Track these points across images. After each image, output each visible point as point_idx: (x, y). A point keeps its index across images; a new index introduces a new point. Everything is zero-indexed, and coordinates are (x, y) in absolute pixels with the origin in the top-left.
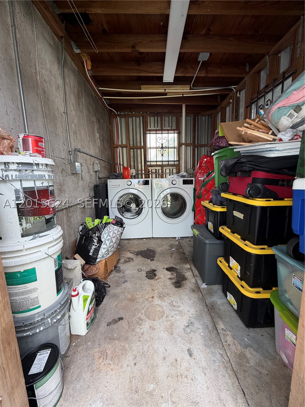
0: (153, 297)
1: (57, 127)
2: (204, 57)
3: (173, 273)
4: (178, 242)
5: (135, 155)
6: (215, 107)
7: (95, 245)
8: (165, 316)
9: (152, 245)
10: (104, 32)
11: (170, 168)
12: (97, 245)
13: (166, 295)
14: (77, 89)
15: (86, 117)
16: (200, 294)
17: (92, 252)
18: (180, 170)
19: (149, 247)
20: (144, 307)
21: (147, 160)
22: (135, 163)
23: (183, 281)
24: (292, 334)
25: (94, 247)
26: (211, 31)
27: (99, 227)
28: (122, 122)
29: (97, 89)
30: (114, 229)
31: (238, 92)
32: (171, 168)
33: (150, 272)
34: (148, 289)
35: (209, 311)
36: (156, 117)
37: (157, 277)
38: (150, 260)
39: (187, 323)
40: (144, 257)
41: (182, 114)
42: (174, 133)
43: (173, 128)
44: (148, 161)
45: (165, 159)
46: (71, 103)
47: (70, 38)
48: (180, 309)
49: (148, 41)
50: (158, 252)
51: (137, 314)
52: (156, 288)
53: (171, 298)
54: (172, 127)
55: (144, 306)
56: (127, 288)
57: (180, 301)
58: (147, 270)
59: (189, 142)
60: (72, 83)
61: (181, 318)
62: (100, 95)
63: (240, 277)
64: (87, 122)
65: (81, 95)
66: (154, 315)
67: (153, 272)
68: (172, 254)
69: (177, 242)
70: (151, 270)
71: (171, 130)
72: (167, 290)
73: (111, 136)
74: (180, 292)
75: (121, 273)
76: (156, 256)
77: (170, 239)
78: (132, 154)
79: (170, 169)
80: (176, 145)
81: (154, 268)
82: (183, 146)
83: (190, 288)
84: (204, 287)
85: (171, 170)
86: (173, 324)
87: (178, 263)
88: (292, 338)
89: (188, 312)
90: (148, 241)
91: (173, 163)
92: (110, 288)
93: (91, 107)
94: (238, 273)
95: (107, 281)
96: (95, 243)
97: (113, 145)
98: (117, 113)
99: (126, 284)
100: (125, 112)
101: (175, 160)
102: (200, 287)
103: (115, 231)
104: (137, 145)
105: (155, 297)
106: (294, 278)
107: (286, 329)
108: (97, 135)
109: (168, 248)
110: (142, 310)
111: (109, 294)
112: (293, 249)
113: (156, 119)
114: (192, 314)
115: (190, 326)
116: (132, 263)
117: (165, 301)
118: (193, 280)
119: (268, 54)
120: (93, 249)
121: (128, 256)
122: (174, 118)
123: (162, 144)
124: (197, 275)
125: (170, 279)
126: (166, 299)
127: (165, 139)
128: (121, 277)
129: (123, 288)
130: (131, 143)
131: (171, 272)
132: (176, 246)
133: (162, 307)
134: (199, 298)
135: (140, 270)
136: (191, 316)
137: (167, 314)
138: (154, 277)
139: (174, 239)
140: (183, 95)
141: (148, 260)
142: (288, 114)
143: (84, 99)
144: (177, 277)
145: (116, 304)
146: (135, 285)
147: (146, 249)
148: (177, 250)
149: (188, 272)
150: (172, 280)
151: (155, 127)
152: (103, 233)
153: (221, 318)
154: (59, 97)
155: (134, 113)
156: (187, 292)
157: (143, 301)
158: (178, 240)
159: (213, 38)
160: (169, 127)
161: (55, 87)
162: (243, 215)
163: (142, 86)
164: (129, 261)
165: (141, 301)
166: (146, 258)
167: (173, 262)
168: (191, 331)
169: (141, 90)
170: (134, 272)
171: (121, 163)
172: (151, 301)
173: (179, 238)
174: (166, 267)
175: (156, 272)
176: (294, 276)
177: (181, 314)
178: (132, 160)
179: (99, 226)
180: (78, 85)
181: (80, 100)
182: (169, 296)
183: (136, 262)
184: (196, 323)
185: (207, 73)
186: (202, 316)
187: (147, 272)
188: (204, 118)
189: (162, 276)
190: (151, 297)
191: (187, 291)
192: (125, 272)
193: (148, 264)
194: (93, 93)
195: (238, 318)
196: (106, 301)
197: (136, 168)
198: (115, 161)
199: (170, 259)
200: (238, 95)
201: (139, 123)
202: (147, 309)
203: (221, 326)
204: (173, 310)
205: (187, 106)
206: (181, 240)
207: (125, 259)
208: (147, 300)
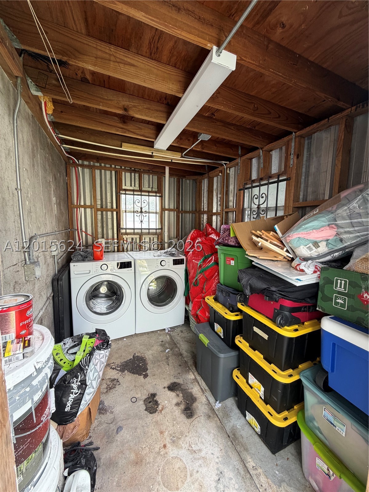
0: (165, 446)
1: (8, 218)
2: (205, 137)
3: (178, 392)
4: (170, 337)
5: (104, 219)
6: (201, 174)
7: (75, 392)
8: (189, 474)
9: (138, 349)
10: (84, 80)
11: (150, 236)
12: (77, 393)
13: (180, 437)
14: (32, 144)
15: (42, 180)
16: (217, 420)
17: (70, 405)
18: (162, 240)
19: (134, 352)
20: (158, 469)
21: (121, 227)
22: (104, 229)
23: (193, 404)
24: (323, 463)
25: (72, 396)
26: (214, 116)
27: (82, 365)
28: (86, 175)
29: (55, 136)
30: (101, 356)
31: (228, 169)
32: (152, 237)
33: (149, 401)
34: (155, 433)
35: (233, 445)
36: (133, 174)
37: (160, 407)
38: (143, 377)
39: (216, 475)
40: (133, 373)
41: (165, 174)
42: (156, 196)
43: (154, 190)
44: (123, 229)
45: (145, 226)
46: (24, 169)
47: (26, 74)
48: (202, 454)
49: (145, 107)
50: (149, 358)
51: (151, 487)
52: (165, 427)
53: (188, 439)
54: (152, 188)
55: (158, 466)
56: (126, 440)
57: (198, 439)
58: (144, 397)
59: (172, 207)
60: (25, 137)
61: (208, 470)
62: (58, 143)
63: (263, 398)
64: (42, 188)
65: (35, 152)
66: (175, 480)
67: (153, 399)
68: (167, 358)
69: (168, 337)
70: (150, 395)
71: (152, 192)
72: (179, 426)
73: (69, 193)
74: (195, 424)
75: (108, 414)
76: (148, 367)
77: (159, 332)
78: (99, 217)
79: (150, 238)
80: (158, 210)
81: (152, 391)
82: (166, 212)
83: (204, 414)
84: (218, 407)
85: (152, 238)
86: (201, 484)
87: (179, 373)
88: (324, 468)
89: (212, 456)
90: (130, 341)
91: (155, 231)
92: (99, 451)
93: (47, 163)
94: (261, 394)
95: (90, 437)
96: (74, 389)
97: (72, 206)
98: (79, 162)
99: (121, 433)
100: (90, 162)
101: (157, 228)
102: (214, 408)
103: (102, 360)
104: (106, 207)
105: (168, 445)
106: (325, 410)
107: (317, 458)
108: (54, 199)
109: (160, 349)
110: (157, 477)
111: (101, 463)
112: (323, 384)
113: (133, 177)
114: (218, 458)
115: (221, 479)
116: (119, 389)
117: (182, 448)
118: (203, 399)
119: (261, 149)
120: (71, 401)
121: (109, 377)
122: (155, 177)
123: (141, 208)
124: (205, 390)
125: (178, 404)
126: (182, 444)
127: (145, 202)
128: (110, 422)
129: (119, 443)
130: (99, 202)
131: (175, 392)
132: (169, 343)
133: (181, 460)
134: (218, 427)
135: (134, 400)
136: (217, 460)
137: (191, 470)
138: (157, 408)
139: (163, 332)
140: (172, 160)
141: (140, 377)
142: (308, 246)
143: (40, 155)
144: (185, 399)
145: (117, 480)
146: (135, 432)
147: (132, 357)
148: (172, 350)
149: (194, 386)
150: (180, 406)
151: (131, 186)
152: (89, 371)
153: (246, 450)
154: (10, 167)
155: (103, 165)
156: (202, 421)
157: (155, 458)
158: (168, 333)
159: (216, 123)
160: (149, 187)
161: (5, 153)
162: (268, 336)
163: (123, 144)
164: (114, 387)
165: (152, 460)
166: (136, 374)
167: (172, 373)
168: (224, 486)
169: (121, 147)
170: (127, 405)
171: (84, 229)
172: (164, 454)
173: (168, 330)
174: (166, 384)
175: (157, 398)
176: (325, 408)
177: (206, 462)
178: (99, 225)
179: (82, 363)
180: (33, 138)
181: (34, 159)
182: (184, 436)
183: (125, 386)
184: (225, 471)
185: (203, 149)
186: (228, 456)
187: (144, 401)
188: (188, 182)
189: (166, 402)
190: (162, 446)
191: (202, 419)
192: (113, 410)
193: (142, 386)
194: (49, 140)
195: (263, 444)
196: (100, 481)
197: (105, 236)
198: (74, 227)
199: (167, 368)
200: (228, 171)
201: (109, 178)
202: (164, 472)
203: (251, 464)
204: (195, 459)
205: (170, 169)
206: (171, 333)
207: (107, 384)
208: (159, 453)
